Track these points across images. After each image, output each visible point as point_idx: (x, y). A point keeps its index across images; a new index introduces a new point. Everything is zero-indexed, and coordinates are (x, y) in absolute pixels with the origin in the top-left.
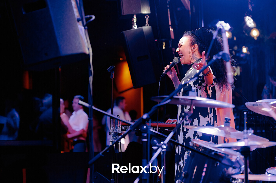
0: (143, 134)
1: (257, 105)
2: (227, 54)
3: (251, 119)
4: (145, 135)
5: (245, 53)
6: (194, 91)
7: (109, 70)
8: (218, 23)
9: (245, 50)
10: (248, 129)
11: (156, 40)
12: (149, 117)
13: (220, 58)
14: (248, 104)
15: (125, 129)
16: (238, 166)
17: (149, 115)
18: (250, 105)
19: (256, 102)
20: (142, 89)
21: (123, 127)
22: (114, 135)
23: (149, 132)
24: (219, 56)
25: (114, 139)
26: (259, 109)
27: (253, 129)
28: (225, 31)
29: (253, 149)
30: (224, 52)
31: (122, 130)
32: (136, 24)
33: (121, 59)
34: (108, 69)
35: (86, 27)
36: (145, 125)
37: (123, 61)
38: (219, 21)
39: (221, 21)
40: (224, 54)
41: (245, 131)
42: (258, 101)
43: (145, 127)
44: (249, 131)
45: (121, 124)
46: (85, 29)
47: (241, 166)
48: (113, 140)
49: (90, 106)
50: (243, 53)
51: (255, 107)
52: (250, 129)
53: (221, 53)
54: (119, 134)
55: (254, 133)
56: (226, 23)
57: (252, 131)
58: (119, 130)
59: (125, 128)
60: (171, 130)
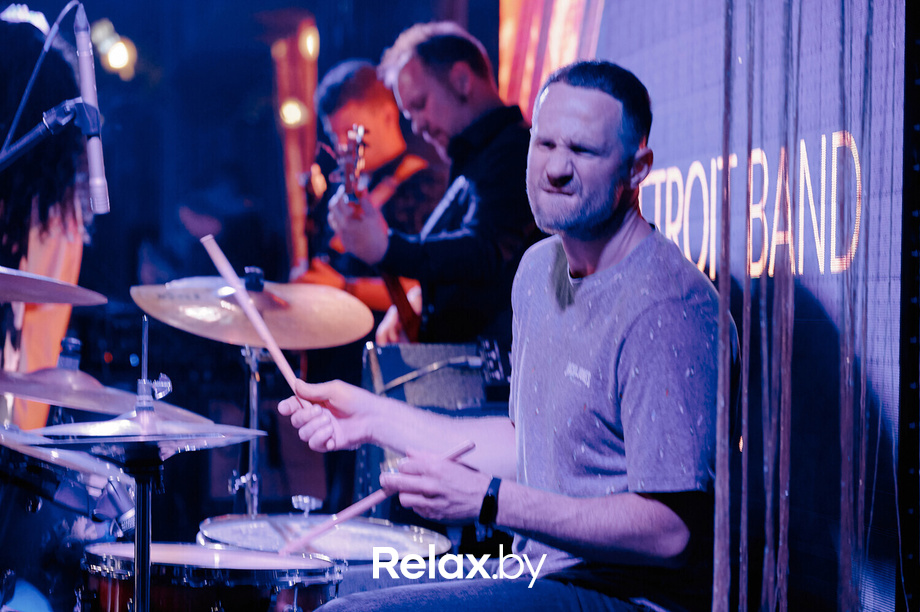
1: (170, 297)
2: (90, 108)
10: (153, 377)
14: (138, 292)
16: (112, 513)
24: (64, 113)
29: (167, 452)
40: (80, 109)
41: (144, 382)
44: (156, 383)
47: (120, 513)
52: (162, 376)
53: (69, 105)
57: (168, 386)
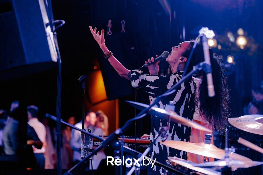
0: (115, 151)
1: (241, 121)
2: (208, 65)
3: (235, 135)
4: (118, 152)
5: (230, 64)
6: (172, 105)
7: (81, 80)
8: (201, 29)
9: (230, 60)
10: (229, 147)
11: (133, 48)
12: (122, 132)
13: (200, 69)
14: (230, 120)
15: (97, 145)
17: (123, 130)
18: (233, 120)
19: (240, 117)
20: (117, 101)
21: (95, 142)
22: (85, 151)
23: (122, 149)
24: (200, 67)
25: (85, 155)
26: (243, 125)
27: (235, 147)
28: (207, 39)
29: (234, 169)
30: (205, 62)
31: (94, 145)
32: (111, 31)
33: (95, 68)
34: (79, 79)
35: (55, 33)
36: (118, 140)
37: (97, 70)
38: (203, 28)
39: (205, 28)
40: (205, 65)
41: (227, 149)
42: (242, 117)
43: (117, 143)
44: (230, 149)
45: (92, 140)
46: (54, 35)
48: (84, 157)
49: (58, 119)
50: (228, 63)
51: (239, 122)
52: (232, 147)
53: (201, 64)
54: (91, 151)
55: (236, 152)
56: (210, 31)
57: (234, 150)
58: (91, 146)
59: (97, 143)
60: (147, 146)
